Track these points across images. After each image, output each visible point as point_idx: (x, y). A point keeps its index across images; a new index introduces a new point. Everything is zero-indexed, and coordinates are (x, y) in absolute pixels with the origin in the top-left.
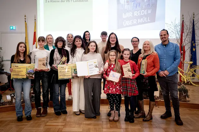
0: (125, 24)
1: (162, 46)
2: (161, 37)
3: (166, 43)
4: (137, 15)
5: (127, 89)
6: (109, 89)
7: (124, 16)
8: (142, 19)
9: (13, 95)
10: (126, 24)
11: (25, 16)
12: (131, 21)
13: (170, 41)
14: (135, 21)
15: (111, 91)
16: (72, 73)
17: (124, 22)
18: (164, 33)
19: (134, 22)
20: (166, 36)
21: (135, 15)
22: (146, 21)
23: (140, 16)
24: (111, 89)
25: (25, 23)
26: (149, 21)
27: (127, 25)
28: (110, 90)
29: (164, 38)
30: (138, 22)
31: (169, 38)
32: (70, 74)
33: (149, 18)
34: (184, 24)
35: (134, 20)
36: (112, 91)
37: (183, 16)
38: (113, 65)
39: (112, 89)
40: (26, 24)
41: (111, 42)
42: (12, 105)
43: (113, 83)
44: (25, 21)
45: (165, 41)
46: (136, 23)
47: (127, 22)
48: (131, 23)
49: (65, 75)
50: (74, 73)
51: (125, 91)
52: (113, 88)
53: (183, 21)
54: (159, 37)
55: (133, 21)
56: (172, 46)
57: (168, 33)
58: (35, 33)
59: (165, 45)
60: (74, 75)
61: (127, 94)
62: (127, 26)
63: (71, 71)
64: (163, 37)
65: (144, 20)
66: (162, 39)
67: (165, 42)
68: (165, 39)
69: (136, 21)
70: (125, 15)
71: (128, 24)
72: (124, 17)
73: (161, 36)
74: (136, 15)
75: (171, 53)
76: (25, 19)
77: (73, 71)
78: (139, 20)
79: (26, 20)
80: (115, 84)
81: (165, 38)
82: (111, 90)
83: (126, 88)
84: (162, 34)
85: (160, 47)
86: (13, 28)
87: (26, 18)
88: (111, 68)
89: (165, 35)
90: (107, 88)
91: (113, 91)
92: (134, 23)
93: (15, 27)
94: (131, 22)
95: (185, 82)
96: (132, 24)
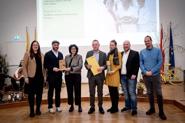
9: (12, 95)
11: (27, 28)
18: (148, 39)
29: (148, 44)
31: (153, 43)
34: (163, 31)
37: (162, 24)
40: (27, 34)
42: (11, 103)
44: (27, 32)
45: (149, 46)
53: (162, 29)
54: (144, 43)
56: (155, 51)
57: (151, 40)
59: (149, 50)
64: (147, 43)
73: (146, 42)
75: (155, 57)
76: (27, 30)
84: (146, 41)
89: (148, 41)
93: (18, 37)
95: (164, 82)
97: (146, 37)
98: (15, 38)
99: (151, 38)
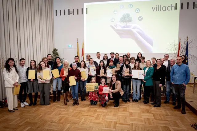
11: (77, 39)
34: (181, 44)
37: (180, 38)
40: (78, 44)
53: (180, 42)
58: (83, 49)
98: (69, 46)
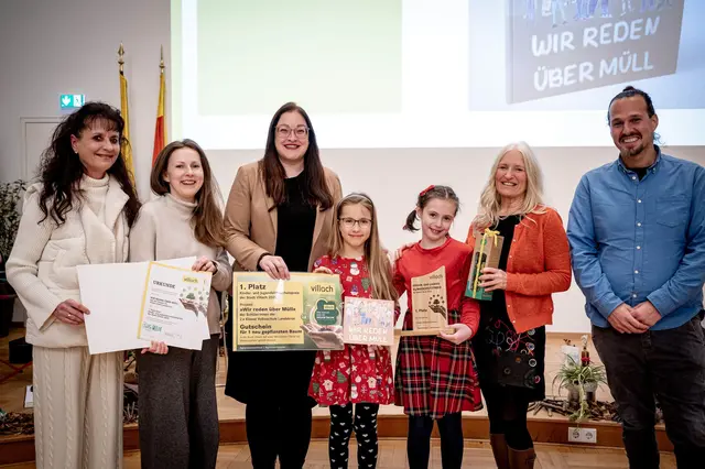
0: (541, 83)
1: (622, 178)
2: (618, 131)
3: (643, 161)
4: (596, 45)
5: (428, 384)
6: (350, 381)
7: (539, 50)
8: (615, 60)
10: (545, 83)
11: (121, 52)
12: (567, 68)
13: (662, 152)
14: (586, 68)
15: (359, 391)
16: (307, 321)
17: (536, 75)
18: (633, 107)
19: (583, 75)
20: (640, 127)
21: (585, 44)
22: (634, 69)
23: (609, 45)
24: (358, 379)
25: (122, 79)
26: (647, 67)
27: (552, 85)
28: (354, 388)
29: (632, 134)
30: (601, 74)
32: (297, 324)
33: (647, 54)
35: (582, 66)
36: (363, 391)
38: (354, 266)
39: (364, 382)
40: (124, 85)
41: (280, 148)
43: (367, 353)
44: (122, 73)
45: (638, 151)
46: (591, 78)
47: (552, 72)
48: (569, 79)
49: (267, 330)
50: (320, 322)
51: (422, 392)
52: (369, 375)
55: (576, 71)
56: (673, 178)
57: (651, 111)
58: (160, 121)
59: (641, 172)
60: (316, 331)
61: (430, 407)
62: (549, 92)
63: (300, 310)
64: (627, 129)
65: (625, 65)
66: (620, 139)
67: (638, 157)
68: (638, 144)
69: (591, 69)
70: (542, 43)
71: (558, 82)
72: (536, 54)
73: (616, 123)
74: (589, 45)
76: (121, 63)
77: (315, 308)
78: (603, 63)
79: (124, 68)
80: (372, 355)
81: (639, 135)
82: (359, 386)
83: (427, 375)
84: (620, 116)
85: (609, 182)
86: (72, 100)
87: (123, 58)
88: (349, 279)
89: (635, 120)
90: (334, 380)
91: (369, 389)
92: (581, 79)
93: (79, 97)
94: (567, 75)
96: (572, 82)
97: (619, 97)
98: (66, 102)
99: (648, 100)
